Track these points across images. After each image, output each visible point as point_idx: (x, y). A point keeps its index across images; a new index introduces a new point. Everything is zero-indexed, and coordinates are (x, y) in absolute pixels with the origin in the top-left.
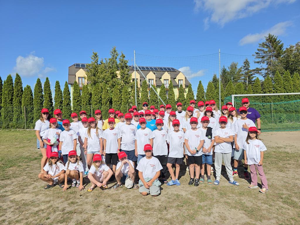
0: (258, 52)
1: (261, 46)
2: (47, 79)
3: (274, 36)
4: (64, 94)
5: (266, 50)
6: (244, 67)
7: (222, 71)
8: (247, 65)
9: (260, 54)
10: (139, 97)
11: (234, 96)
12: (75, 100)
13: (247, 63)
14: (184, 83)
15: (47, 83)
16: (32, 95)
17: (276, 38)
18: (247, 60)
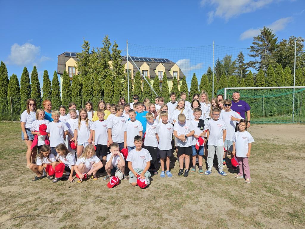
0: (253, 45)
1: (256, 39)
2: (35, 68)
3: (269, 29)
4: (53, 85)
5: (261, 43)
6: (239, 60)
7: (216, 64)
8: (241, 58)
9: (255, 48)
10: (132, 89)
11: (227, 89)
12: (65, 90)
13: (241, 56)
14: (179, 75)
15: (35, 72)
16: (18, 85)
17: (270, 31)
18: (241, 53)
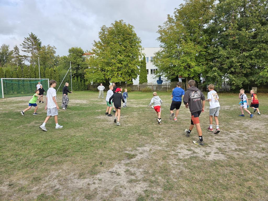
0: (24, 43)
1: (26, 39)
6: (15, 51)
9: (26, 46)
11: (3, 79)
13: (16, 48)
17: (36, 36)
18: (16, 47)
